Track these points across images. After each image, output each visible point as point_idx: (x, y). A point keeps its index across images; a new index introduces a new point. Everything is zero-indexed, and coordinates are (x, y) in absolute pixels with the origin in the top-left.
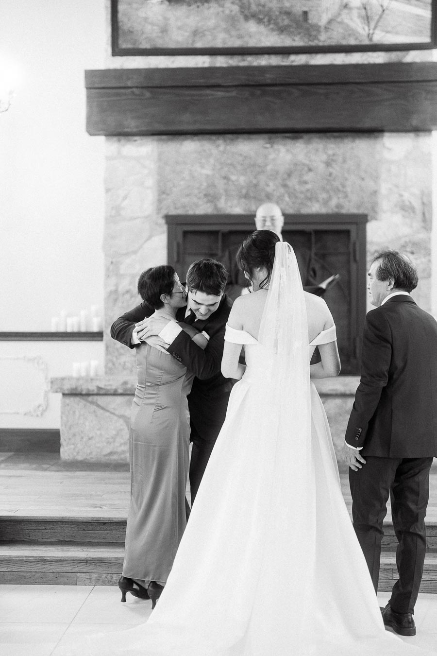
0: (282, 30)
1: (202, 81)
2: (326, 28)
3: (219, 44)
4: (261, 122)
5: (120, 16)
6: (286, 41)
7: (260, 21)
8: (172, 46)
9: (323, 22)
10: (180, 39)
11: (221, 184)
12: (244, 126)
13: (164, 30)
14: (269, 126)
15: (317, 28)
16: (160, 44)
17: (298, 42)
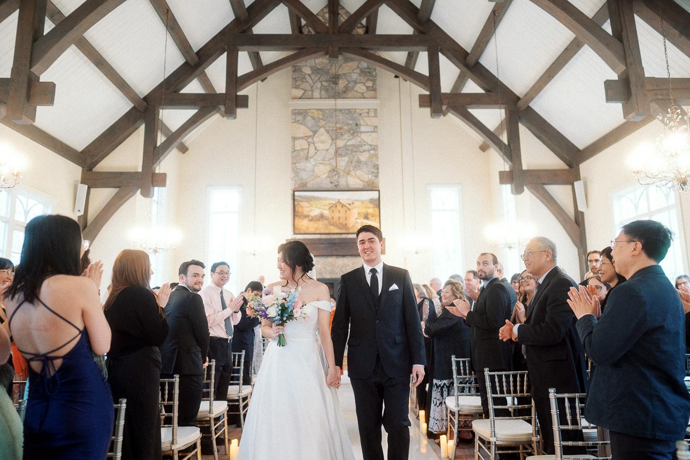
0: (340, 228)
1: (318, 242)
2: (352, 228)
3: (323, 232)
4: (334, 253)
5: (295, 224)
6: (341, 232)
7: (334, 226)
8: (310, 232)
9: (351, 226)
10: (312, 230)
11: (323, 270)
12: (329, 254)
13: (308, 228)
14: (336, 254)
15: (349, 228)
16: (306, 232)
17: (344, 232)
